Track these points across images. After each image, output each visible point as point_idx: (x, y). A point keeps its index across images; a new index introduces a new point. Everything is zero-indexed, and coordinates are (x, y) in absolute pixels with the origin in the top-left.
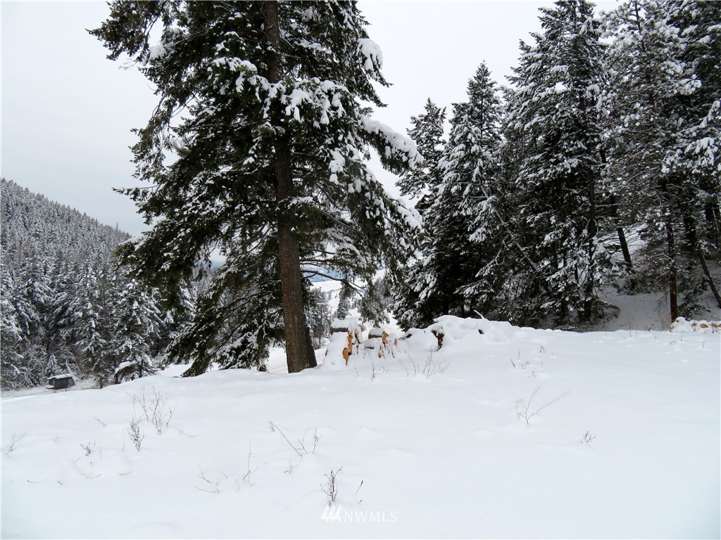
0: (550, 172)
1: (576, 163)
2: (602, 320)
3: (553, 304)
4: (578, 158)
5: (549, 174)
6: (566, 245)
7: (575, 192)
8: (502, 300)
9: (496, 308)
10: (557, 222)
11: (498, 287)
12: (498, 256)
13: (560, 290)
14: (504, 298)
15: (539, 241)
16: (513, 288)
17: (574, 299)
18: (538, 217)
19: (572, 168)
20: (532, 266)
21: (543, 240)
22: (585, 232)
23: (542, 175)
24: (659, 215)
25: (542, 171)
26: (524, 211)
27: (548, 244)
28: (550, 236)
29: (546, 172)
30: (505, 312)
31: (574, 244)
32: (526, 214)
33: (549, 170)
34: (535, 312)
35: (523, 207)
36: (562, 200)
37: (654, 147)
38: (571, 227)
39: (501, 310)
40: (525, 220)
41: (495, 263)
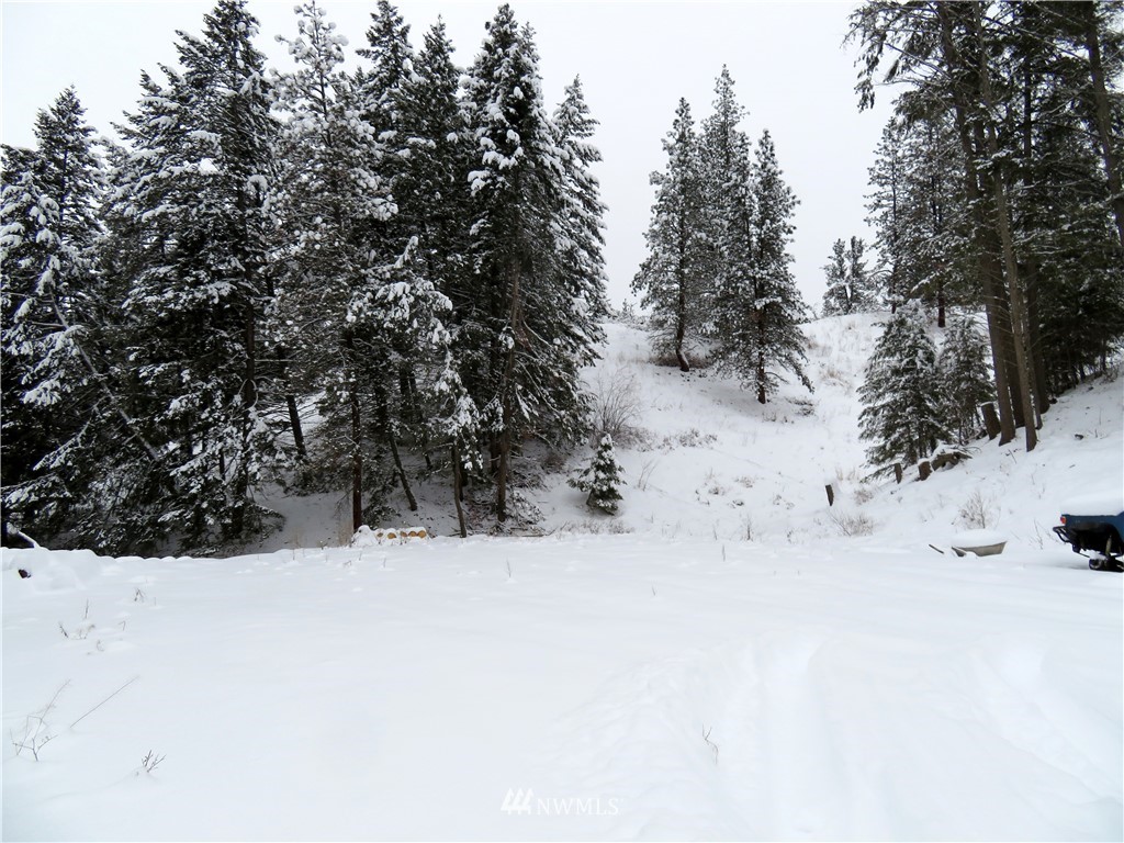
0: (185, 297)
1: (228, 289)
2: (259, 536)
3: (180, 515)
4: (231, 282)
5: (182, 301)
6: (207, 418)
7: (225, 335)
8: (88, 510)
9: (74, 525)
10: (192, 381)
11: (80, 487)
12: (83, 432)
13: (194, 491)
14: (92, 506)
15: (161, 409)
16: (110, 490)
17: (216, 505)
18: (160, 369)
19: (221, 297)
20: (147, 450)
21: (167, 408)
22: (238, 398)
23: (170, 300)
24: (341, 380)
25: (169, 295)
26: (136, 358)
27: (175, 415)
28: (180, 401)
29: (177, 297)
30: (93, 532)
31: (219, 417)
32: (138, 361)
33: (183, 295)
34: (149, 529)
35: (135, 350)
36: (203, 345)
37: (339, 283)
38: (216, 390)
39: (85, 529)
40: (137, 372)
41: (76, 444)
